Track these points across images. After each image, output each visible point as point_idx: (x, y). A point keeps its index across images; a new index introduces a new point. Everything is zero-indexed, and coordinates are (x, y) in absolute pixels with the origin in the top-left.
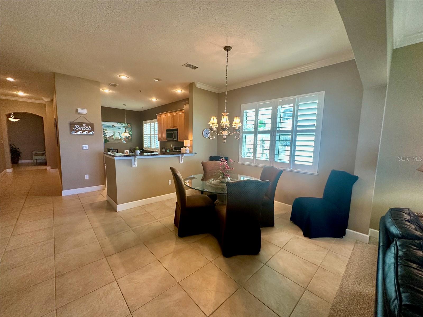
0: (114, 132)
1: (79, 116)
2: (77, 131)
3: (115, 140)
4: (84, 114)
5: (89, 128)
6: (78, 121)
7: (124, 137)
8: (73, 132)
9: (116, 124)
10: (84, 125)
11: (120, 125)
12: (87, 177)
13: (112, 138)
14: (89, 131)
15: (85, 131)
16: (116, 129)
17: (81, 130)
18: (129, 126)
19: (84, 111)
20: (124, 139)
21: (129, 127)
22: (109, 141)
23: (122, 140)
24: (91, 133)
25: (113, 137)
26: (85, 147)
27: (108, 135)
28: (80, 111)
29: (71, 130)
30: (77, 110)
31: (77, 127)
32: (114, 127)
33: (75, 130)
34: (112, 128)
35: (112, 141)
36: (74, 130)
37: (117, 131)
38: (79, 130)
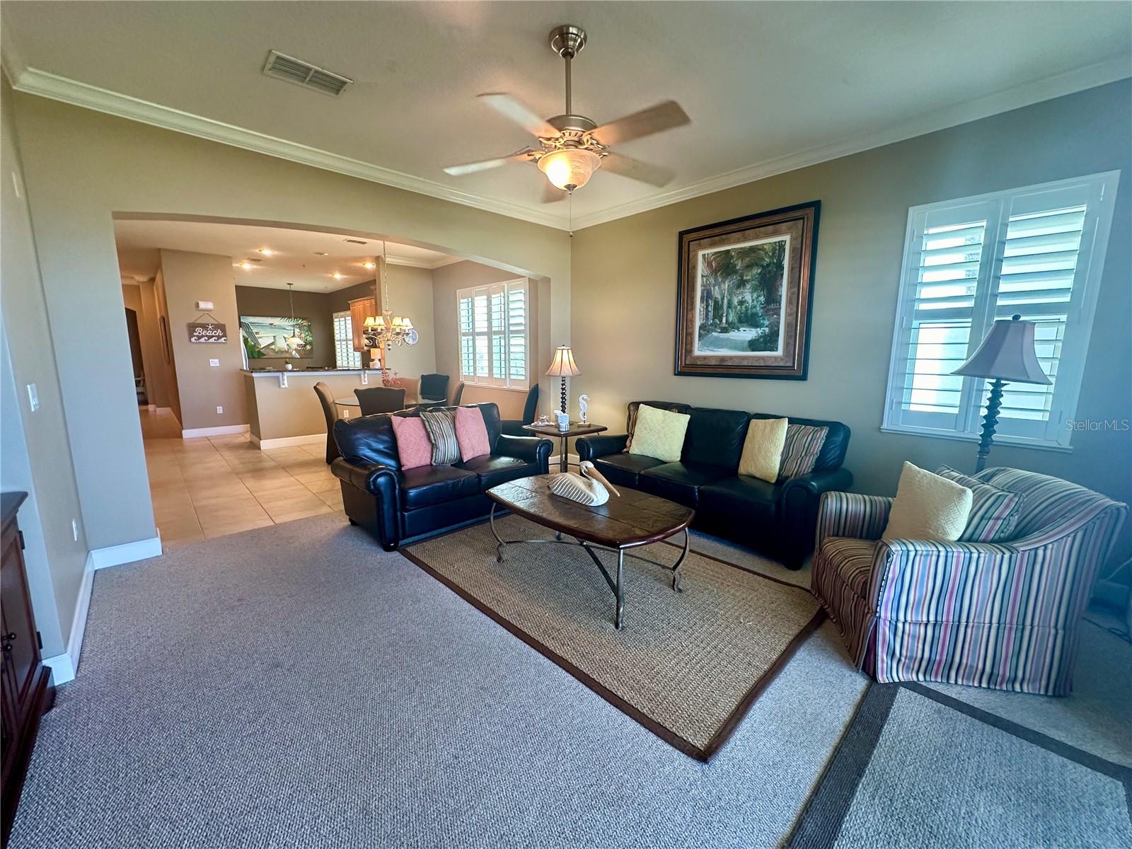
0: (274, 337)
1: (202, 313)
2: (199, 338)
3: (277, 352)
4: (210, 310)
5: (219, 332)
6: (200, 321)
7: (295, 346)
8: (193, 339)
9: (277, 321)
10: (210, 327)
11: (287, 323)
12: (220, 410)
13: (272, 349)
14: (219, 337)
15: (213, 336)
16: (278, 330)
17: (206, 336)
18: (305, 323)
19: (210, 306)
20: (296, 350)
21: (305, 326)
22: (264, 355)
23: (291, 353)
24: (222, 340)
25: (273, 347)
26: (214, 363)
27: (263, 342)
28: (203, 305)
29: (191, 335)
30: (197, 305)
31: (199, 331)
32: (273, 326)
33: (197, 336)
34: (270, 330)
35: (272, 355)
36: (194, 336)
37: (280, 335)
38: (203, 336)
